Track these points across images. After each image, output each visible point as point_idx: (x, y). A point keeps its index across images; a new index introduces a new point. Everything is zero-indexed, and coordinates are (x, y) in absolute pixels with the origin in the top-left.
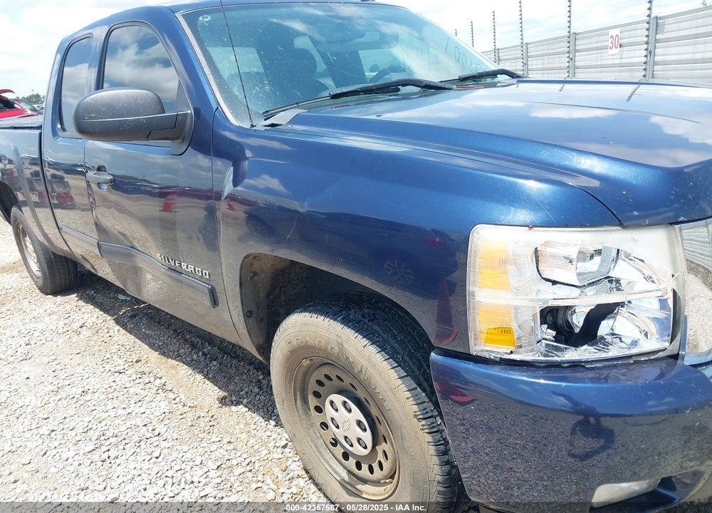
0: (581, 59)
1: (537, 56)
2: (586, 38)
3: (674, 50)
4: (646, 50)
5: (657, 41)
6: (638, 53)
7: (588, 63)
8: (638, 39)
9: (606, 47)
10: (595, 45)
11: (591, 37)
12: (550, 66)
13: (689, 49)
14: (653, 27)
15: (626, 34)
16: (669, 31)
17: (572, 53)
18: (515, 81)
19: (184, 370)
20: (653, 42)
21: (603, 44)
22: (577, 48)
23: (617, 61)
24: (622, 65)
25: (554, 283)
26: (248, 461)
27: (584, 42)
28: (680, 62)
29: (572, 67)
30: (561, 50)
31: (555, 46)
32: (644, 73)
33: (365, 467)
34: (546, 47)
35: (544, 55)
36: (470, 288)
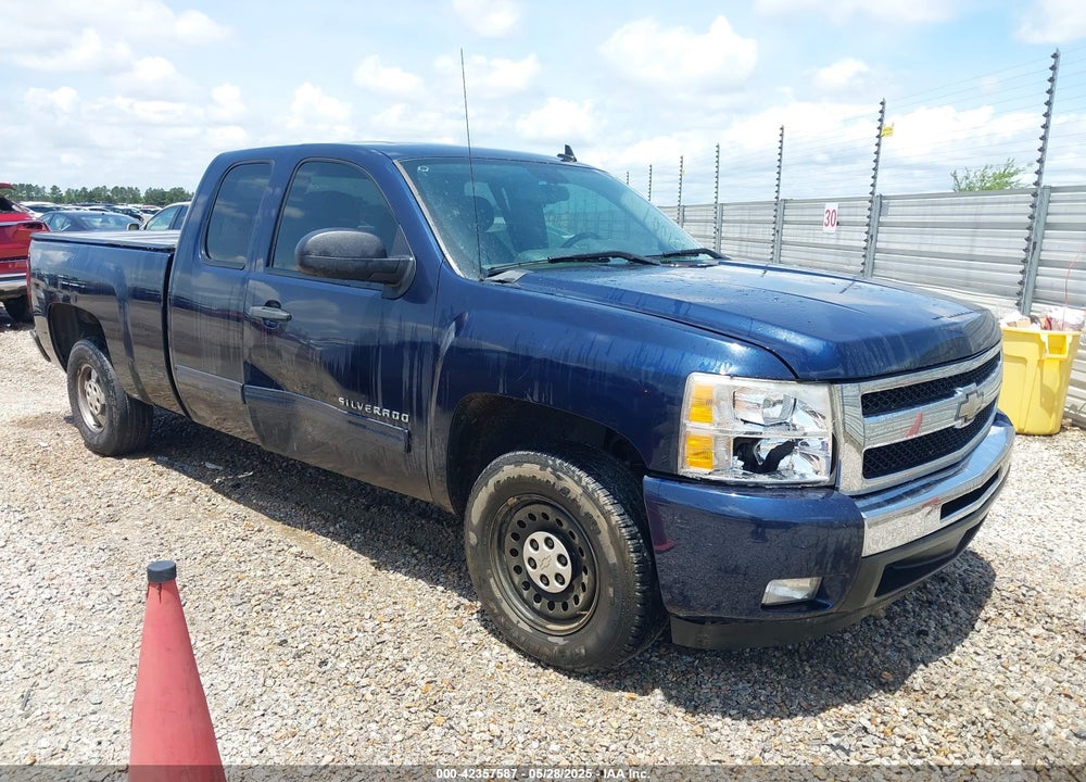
0: (789, 233)
1: (735, 222)
2: (798, 208)
3: (899, 237)
4: (867, 233)
5: (880, 224)
6: (856, 236)
7: (798, 240)
8: (859, 219)
9: (821, 223)
10: (807, 219)
11: (802, 208)
12: (750, 236)
13: (917, 238)
14: (876, 208)
15: (845, 211)
16: (894, 214)
17: (779, 223)
18: (717, 262)
19: (322, 541)
20: (875, 226)
21: (818, 219)
22: (786, 218)
23: (833, 242)
24: (839, 248)
25: (746, 422)
26: (419, 618)
27: (794, 212)
28: (904, 253)
29: (778, 243)
30: (766, 218)
31: (758, 213)
32: (863, 260)
33: (558, 605)
34: (746, 212)
35: (743, 222)
36: (684, 420)
